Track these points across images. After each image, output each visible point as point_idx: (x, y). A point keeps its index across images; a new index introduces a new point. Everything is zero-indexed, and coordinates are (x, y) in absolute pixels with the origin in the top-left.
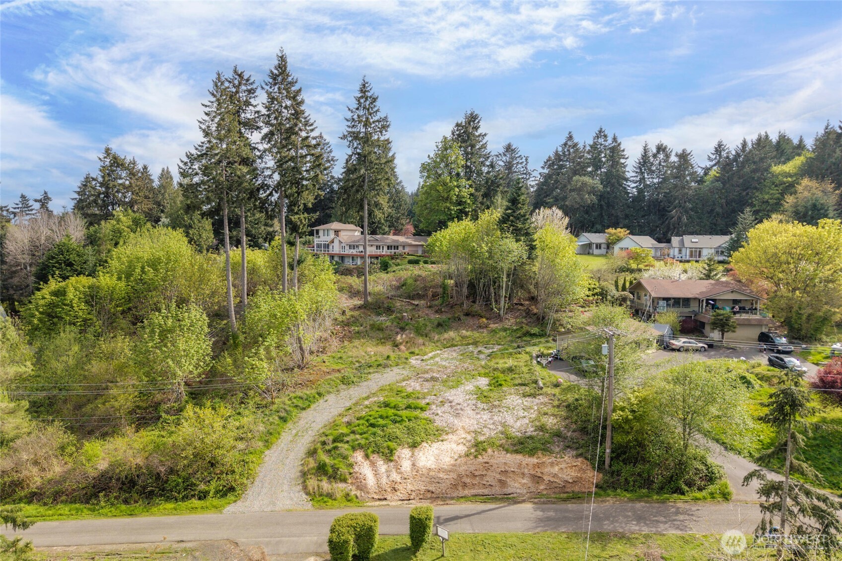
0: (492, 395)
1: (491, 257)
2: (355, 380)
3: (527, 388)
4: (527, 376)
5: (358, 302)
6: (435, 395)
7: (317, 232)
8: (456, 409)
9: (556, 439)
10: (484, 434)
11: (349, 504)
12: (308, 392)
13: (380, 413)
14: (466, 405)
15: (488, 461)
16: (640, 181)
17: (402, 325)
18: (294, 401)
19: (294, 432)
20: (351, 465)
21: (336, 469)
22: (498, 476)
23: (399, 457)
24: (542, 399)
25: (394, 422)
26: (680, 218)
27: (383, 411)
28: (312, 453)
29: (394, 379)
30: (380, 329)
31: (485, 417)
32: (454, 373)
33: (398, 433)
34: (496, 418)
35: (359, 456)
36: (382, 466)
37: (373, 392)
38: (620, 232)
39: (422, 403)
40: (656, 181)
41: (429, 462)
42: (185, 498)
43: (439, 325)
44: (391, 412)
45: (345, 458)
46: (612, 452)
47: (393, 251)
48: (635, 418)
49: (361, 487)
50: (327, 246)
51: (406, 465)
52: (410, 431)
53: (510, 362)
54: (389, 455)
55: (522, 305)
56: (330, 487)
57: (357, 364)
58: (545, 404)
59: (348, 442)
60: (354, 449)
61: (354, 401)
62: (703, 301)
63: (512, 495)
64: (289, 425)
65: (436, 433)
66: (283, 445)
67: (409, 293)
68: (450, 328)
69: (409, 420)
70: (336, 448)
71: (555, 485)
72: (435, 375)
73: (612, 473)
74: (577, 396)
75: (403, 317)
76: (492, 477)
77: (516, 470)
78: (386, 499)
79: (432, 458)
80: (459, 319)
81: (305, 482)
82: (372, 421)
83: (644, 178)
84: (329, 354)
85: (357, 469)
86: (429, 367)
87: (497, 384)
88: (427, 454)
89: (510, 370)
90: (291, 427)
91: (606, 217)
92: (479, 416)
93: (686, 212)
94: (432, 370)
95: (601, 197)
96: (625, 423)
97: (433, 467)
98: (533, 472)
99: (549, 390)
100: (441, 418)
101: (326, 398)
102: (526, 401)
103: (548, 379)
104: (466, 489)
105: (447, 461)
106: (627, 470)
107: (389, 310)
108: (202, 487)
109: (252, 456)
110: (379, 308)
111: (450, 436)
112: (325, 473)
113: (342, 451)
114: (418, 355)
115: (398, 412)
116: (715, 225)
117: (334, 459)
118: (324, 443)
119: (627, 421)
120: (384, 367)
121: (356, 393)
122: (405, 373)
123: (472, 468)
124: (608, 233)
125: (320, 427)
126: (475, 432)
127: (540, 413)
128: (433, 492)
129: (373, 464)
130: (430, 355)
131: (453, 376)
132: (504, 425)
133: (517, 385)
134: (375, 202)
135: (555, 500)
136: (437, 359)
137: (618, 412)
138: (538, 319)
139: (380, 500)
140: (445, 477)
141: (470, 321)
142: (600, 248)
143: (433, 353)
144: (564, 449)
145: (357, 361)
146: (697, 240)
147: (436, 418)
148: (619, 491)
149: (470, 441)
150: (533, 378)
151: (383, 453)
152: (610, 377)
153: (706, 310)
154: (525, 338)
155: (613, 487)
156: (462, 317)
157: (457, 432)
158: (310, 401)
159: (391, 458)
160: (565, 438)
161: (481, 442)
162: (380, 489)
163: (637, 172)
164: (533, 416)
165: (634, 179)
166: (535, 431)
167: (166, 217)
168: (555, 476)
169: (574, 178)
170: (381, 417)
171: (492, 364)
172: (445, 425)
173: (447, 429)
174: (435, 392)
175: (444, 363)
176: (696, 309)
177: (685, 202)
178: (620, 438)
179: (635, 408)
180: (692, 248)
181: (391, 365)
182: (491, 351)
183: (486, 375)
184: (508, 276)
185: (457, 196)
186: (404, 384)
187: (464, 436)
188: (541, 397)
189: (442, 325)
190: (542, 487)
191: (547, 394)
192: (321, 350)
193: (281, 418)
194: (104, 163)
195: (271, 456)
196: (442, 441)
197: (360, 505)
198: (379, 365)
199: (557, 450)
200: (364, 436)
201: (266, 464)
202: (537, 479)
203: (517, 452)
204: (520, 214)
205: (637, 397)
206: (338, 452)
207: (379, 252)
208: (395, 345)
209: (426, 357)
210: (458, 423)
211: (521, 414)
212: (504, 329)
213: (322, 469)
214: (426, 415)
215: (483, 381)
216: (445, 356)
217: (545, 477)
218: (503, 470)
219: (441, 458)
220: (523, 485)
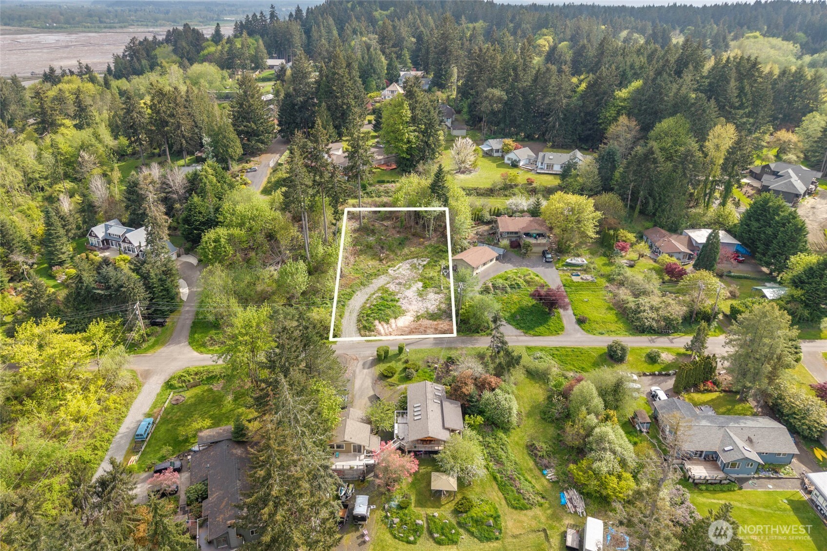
0: (423, 293)
2: (366, 283)
3: (437, 289)
4: (437, 283)
5: (355, 224)
6: (401, 293)
8: (410, 301)
9: (444, 314)
10: (419, 312)
12: (349, 291)
14: (413, 298)
15: (421, 323)
17: (382, 244)
18: (345, 296)
19: (349, 311)
20: (375, 326)
21: (369, 327)
23: (391, 322)
24: (442, 295)
25: (387, 307)
27: (382, 302)
28: (359, 320)
29: (383, 283)
30: (371, 248)
31: (420, 304)
32: (408, 279)
33: (389, 313)
34: (424, 304)
35: (377, 322)
36: (385, 326)
37: (376, 290)
39: (397, 297)
44: (385, 302)
45: (372, 323)
49: (380, 334)
51: (394, 326)
52: (394, 312)
53: (432, 273)
54: (387, 322)
56: (369, 334)
57: (366, 274)
58: (442, 298)
59: (372, 317)
60: (375, 319)
61: (368, 295)
65: (403, 312)
66: (347, 317)
67: (382, 217)
68: (405, 246)
69: (393, 307)
70: (368, 319)
71: (441, 331)
72: (400, 280)
75: (381, 238)
76: (422, 329)
77: (429, 327)
79: (402, 323)
80: (410, 239)
81: (360, 331)
82: (379, 307)
84: (351, 267)
85: (377, 327)
86: (397, 275)
87: (425, 287)
88: (400, 321)
89: (431, 278)
92: (418, 304)
94: (399, 277)
95: (506, 104)
97: (403, 326)
99: (445, 291)
100: (404, 305)
101: (357, 294)
102: (436, 296)
103: (445, 285)
104: (414, 333)
105: (407, 323)
107: (373, 232)
110: (368, 230)
111: (408, 313)
112: (366, 329)
113: (371, 320)
114: (392, 267)
115: (388, 303)
117: (368, 323)
118: (363, 317)
120: (378, 276)
121: (368, 291)
122: (387, 279)
123: (416, 325)
125: (359, 308)
126: (417, 311)
127: (440, 302)
129: (382, 325)
130: (397, 267)
131: (408, 282)
132: (427, 308)
133: (433, 287)
136: (400, 270)
140: (407, 329)
141: (415, 240)
142: (498, 152)
143: (398, 265)
145: (365, 272)
146: (552, 157)
147: (402, 305)
149: (415, 315)
150: (439, 284)
151: (385, 321)
156: (411, 237)
157: (410, 311)
158: (351, 296)
160: (447, 313)
161: (419, 316)
162: (386, 334)
164: (438, 303)
166: (437, 310)
168: (442, 328)
169: (488, 90)
170: (382, 305)
171: (424, 273)
172: (406, 308)
173: (406, 310)
175: (403, 272)
180: (548, 164)
181: (381, 274)
182: (424, 263)
183: (421, 281)
186: (388, 286)
187: (412, 313)
189: (401, 244)
190: (438, 332)
191: (444, 293)
192: (347, 264)
193: (342, 305)
195: (344, 322)
196: (405, 315)
198: (375, 274)
199: (444, 318)
200: (377, 314)
201: (344, 326)
203: (430, 319)
206: (369, 321)
208: (381, 260)
209: (395, 268)
210: (411, 308)
211: (433, 302)
212: (431, 246)
213: (365, 327)
214: (399, 304)
215: (420, 284)
216: (404, 267)
217: (439, 328)
218: (426, 326)
219: (405, 322)
220: (431, 331)
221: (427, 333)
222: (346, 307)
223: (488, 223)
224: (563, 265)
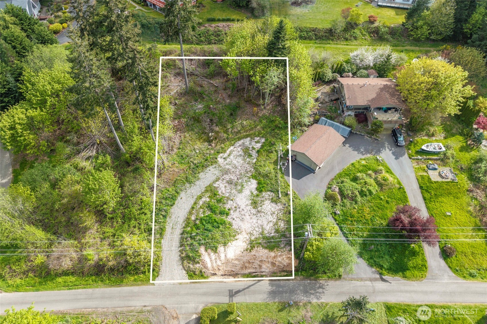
0: (257, 201)
2: (192, 179)
3: (274, 195)
4: (274, 183)
6: (232, 200)
8: (242, 215)
10: (254, 235)
11: (202, 277)
13: (208, 219)
15: (255, 254)
19: (171, 225)
20: (200, 256)
21: (194, 257)
22: (259, 263)
23: (219, 251)
24: (280, 206)
25: (216, 227)
27: (210, 216)
29: (212, 179)
31: (254, 221)
32: (240, 175)
33: (218, 237)
34: (259, 222)
35: (202, 250)
36: (213, 256)
37: (203, 191)
39: (227, 207)
41: (232, 255)
43: (231, 114)
44: (213, 218)
45: (197, 251)
49: (206, 267)
51: (223, 257)
52: (223, 234)
54: (215, 249)
56: (193, 267)
57: (192, 165)
58: (281, 210)
59: (197, 241)
60: (200, 245)
61: (194, 199)
63: (264, 272)
65: (234, 234)
66: (168, 236)
68: (237, 117)
69: (222, 226)
70: (192, 244)
71: (280, 267)
72: (231, 176)
76: (257, 263)
77: (266, 260)
78: (216, 274)
79: (233, 253)
81: (183, 263)
82: (206, 227)
85: (203, 257)
86: (228, 167)
87: (260, 189)
88: (230, 249)
89: (267, 176)
90: (169, 221)
92: (252, 220)
94: (229, 171)
97: (234, 258)
98: (272, 261)
100: (236, 222)
101: (181, 196)
102: (273, 207)
103: (283, 188)
104: (247, 269)
105: (238, 254)
107: (201, 95)
110: (196, 94)
111: (240, 236)
112: (190, 259)
113: (195, 247)
114: (222, 153)
120: (205, 168)
121: (195, 191)
122: (216, 173)
123: (249, 258)
125: (182, 221)
126: (250, 234)
128: (234, 272)
129: (209, 254)
130: (228, 151)
131: (240, 179)
132: (262, 227)
133: (269, 191)
136: (232, 157)
138: (285, 109)
139: (214, 274)
140: (238, 263)
141: (248, 108)
144: (285, 246)
145: (191, 162)
147: (233, 222)
149: (248, 240)
150: (277, 186)
151: (212, 249)
154: (276, 131)
157: (243, 233)
158: (174, 199)
159: (216, 252)
161: (253, 241)
162: (214, 269)
164: (275, 220)
166: (275, 232)
168: (280, 262)
170: (209, 223)
172: (237, 227)
173: (238, 231)
174: (232, 197)
175: (235, 162)
181: (209, 165)
183: (255, 177)
186: (217, 185)
187: (245, 236)
188: (279, 204)
190: (275, 268)
193: (163, 216)
196: (236, 239)
198: (203, 166)
199: (283, 246)
200: (203, 236)
202: (273, 264)
203: (266, 248)
208: (209, 141)
209: (226, 155)
210: (243, 226)
211: (270, 218)
212: (264, 117)
213: (188, 257)
214: (229, 219)
215: (254, 184)
216: (235, 153)
217: (277, 263)
218: (261, 260)
219: (236, 252)
220: (268, 267)
221: (263, 270)
222: (168, 219)
223: (329, 82)
224: (417, 153)
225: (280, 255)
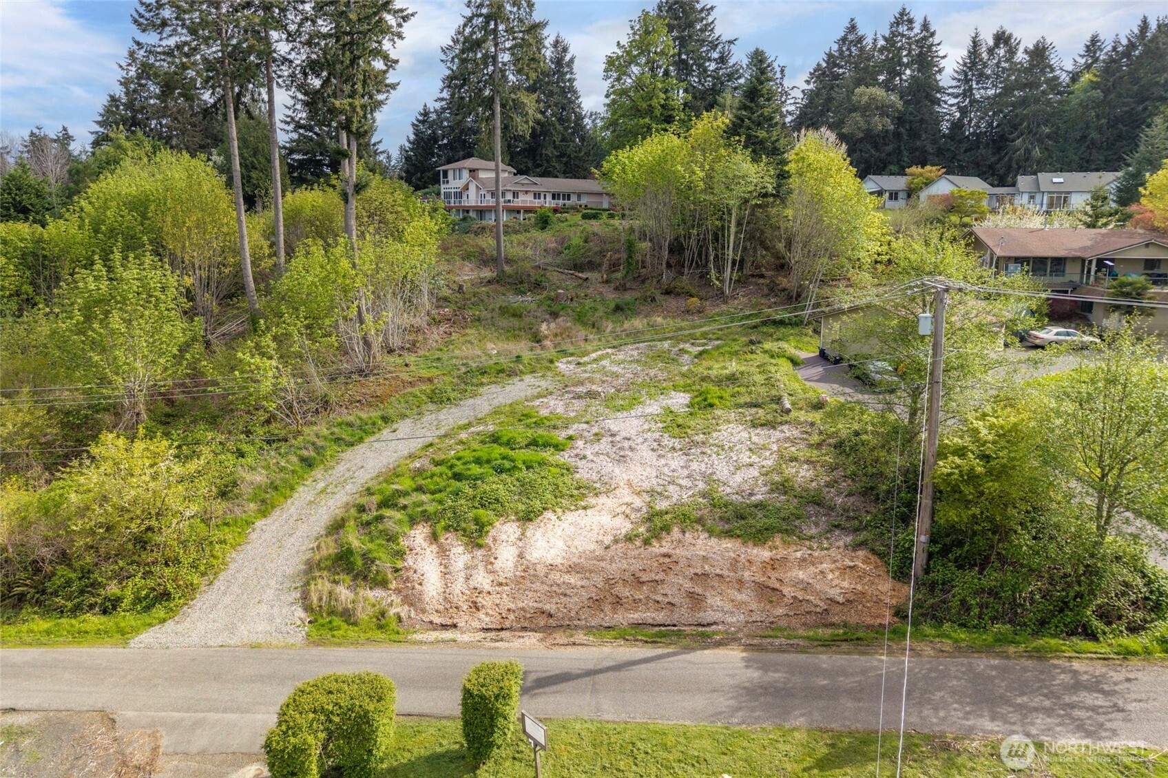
0: (692, 423)
1: (709, 189)
2: (452, 395)
3: (761, 412)
4: (762, 390)
5: (487, 273)
6: (587, 423)
7: (445, 173)
8: (621, 449)
9: (812, 509)
10: (667, 497)
11: (379, 635)
12: (364, 415)
13: (477, 454)
14: (640, 440)
15: (671, 551)
16: (964, 94)
17: (556, 308)
18: (336, 430)
19: (321, 485)
20: (400, 554)
21: (368, 559)
22: (688, 585)
23: (495, 540)
24: (788, 431)
25: (500, 470)
26: (1028, 151)
27: (483, 450)
28: (337, 526)
29: (523, 394)
30: (517, 315)
31: (674, 464)
32: (628, 386)
33: (502, 493)
34: (694, 466)
35: (419, 535)
36: (460, 556)
37: (480, 416)
38: (931, 172)
39: (560, 436)
40: (991, 92)
41: (553, 552)
42: (77, 610)
43: (618, 309)
44: (498, 450)
45: (392, 538)
46: (933, 541)
47: (561, 202)
48: (990, 472)
49: (412, 600)
50: (459, 195)
51: (506, 557)
52: (526, 489)
53: (733, 366)
54: (476, 536)
55: (762, 276)
56: (351, 596)
57: (463, 369)
58: (793, 442)
59: (405, 507)
60: (413, 521)
61: (442, 431)
62: (1090, 262)
63: (714, 627)
64: (318, 473)
65: (575, 492)
66: (292, 510)
67: (574, 260)
68: (636, 313)
69: (528, 468)
70: (380, 518)
71: (806, 607)
72: (594, 387)
73: (932, 587)
74: (856, 427)
75: (558, 295)
76: (675, 587)
77: (726, 573)
78: (455, 626)
79: (561, 544)
80: (653, 300)
81: (307, 584)
82: (459, 468)
83: (971, 88)
84: (421, 353)
85: (410, 561)
86: (588, 375)
87: (703, 404)
88: (550, 534)
89: (732, 379)
90: (319, 476)
91: (905, 153)
92: (663, 461)
93: (1040, 141)
94: (591, 381)
95: (900, 120)
96: (967, 482)
97: (559, 561)
98: (761, 579)
99: (803, 416)
100: (590, 465)
101: (395, 426)
102: (758, 435)
103: (802, 396)
104: (621, 611)
105: (586, 544)
106: (966, 582)
107: (537, 286)
108: (113, 589)
109: (226, 529)
110: (521, 283)
111: (602, 499)
112: (349, 568)
113: (389, 525)
114: (572, 355)
115: (511, 453)
116: (1088, 162)
117: (371, 541)
118: (362, 509)
119: (972, 477)
120: (509, 376)
121: (450, 417)
122: (543, 384)
123: (636, 566)
124: (912, 175)
125: (369, 476)
126: (651, 492)
127: (782, 457)
128: (550, 616)
129: (443, 552)
130: (594, 355)
131: (626, 391)
132: (709, 478)
133: (741, 406)
134: (514, 100)
135: (806, 643)
136: (604, 363)
137: (951, 458)
138: (790, 298)
139: (444, 627)
140: (580, 583)
141: (672, 302)
142: (896, 198)
143: (599, 353)
144: (829, 531)
145: (463, 365)
146: (1061, 180)
147: (580, 464)
148: (946, 626)
149: (639, 510)
150: (774, 392)
151: (464, 530)
152: (934, 382)
153: (1097, 279)
154: (765, 329)
155: (934, 617)
156: (659, 297)
157: (617, 492)
158: (365, 431)
159: (480, 541)
160: (831, 508)
161: (661, 514)
162: (449, 604)
163: (959, 80)
164: (769, 463)
165: (955, 91)
166: (772, 491)
167: (219, 155)
168: (806, 587)
169: (857, 90)
170: (478, 461)
171: (700, 371)
172: (595, 477)
173: (597, 485)
174: (588, 417)
175: (615, 369)
176: (1076, 278)
177: (1038, 125)
178: (952, 514)
179: (990, 449)
180: (1053, 192)
181: (522, 372)
182: (701, 349)
183: (686, 389)
184: (739, 224)
185: (662, 106)
186: (537, 403)
187: (627, 500)
188: (785, 428)
189: (622, 310)
190: (780, 611)
191: (797, 423)
192: (408, 346)
193: (303, 460)
194: (127, 74)
195: (266, 529)
196: (585, 508)
197: (401, 637)
198: (502, 371)
199: (814, 531)
200: (437, 496)
201: (249, 547)
202: (768, 593)
203: (729, 534)
204: (762, 115)
205: (991, 427)
206: (381, 527)
207: (537, 203)
208: (538, 340)
210: (620, 474)
211: (746, 459)
212: (727, 314)
214: (562, 458)
217: (786, 590)
218: (699, 571)
219: (576, 542)
220: (739, 605)
221: (709, 616)
225: (803, 560)
